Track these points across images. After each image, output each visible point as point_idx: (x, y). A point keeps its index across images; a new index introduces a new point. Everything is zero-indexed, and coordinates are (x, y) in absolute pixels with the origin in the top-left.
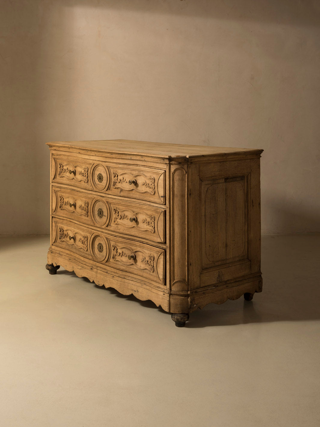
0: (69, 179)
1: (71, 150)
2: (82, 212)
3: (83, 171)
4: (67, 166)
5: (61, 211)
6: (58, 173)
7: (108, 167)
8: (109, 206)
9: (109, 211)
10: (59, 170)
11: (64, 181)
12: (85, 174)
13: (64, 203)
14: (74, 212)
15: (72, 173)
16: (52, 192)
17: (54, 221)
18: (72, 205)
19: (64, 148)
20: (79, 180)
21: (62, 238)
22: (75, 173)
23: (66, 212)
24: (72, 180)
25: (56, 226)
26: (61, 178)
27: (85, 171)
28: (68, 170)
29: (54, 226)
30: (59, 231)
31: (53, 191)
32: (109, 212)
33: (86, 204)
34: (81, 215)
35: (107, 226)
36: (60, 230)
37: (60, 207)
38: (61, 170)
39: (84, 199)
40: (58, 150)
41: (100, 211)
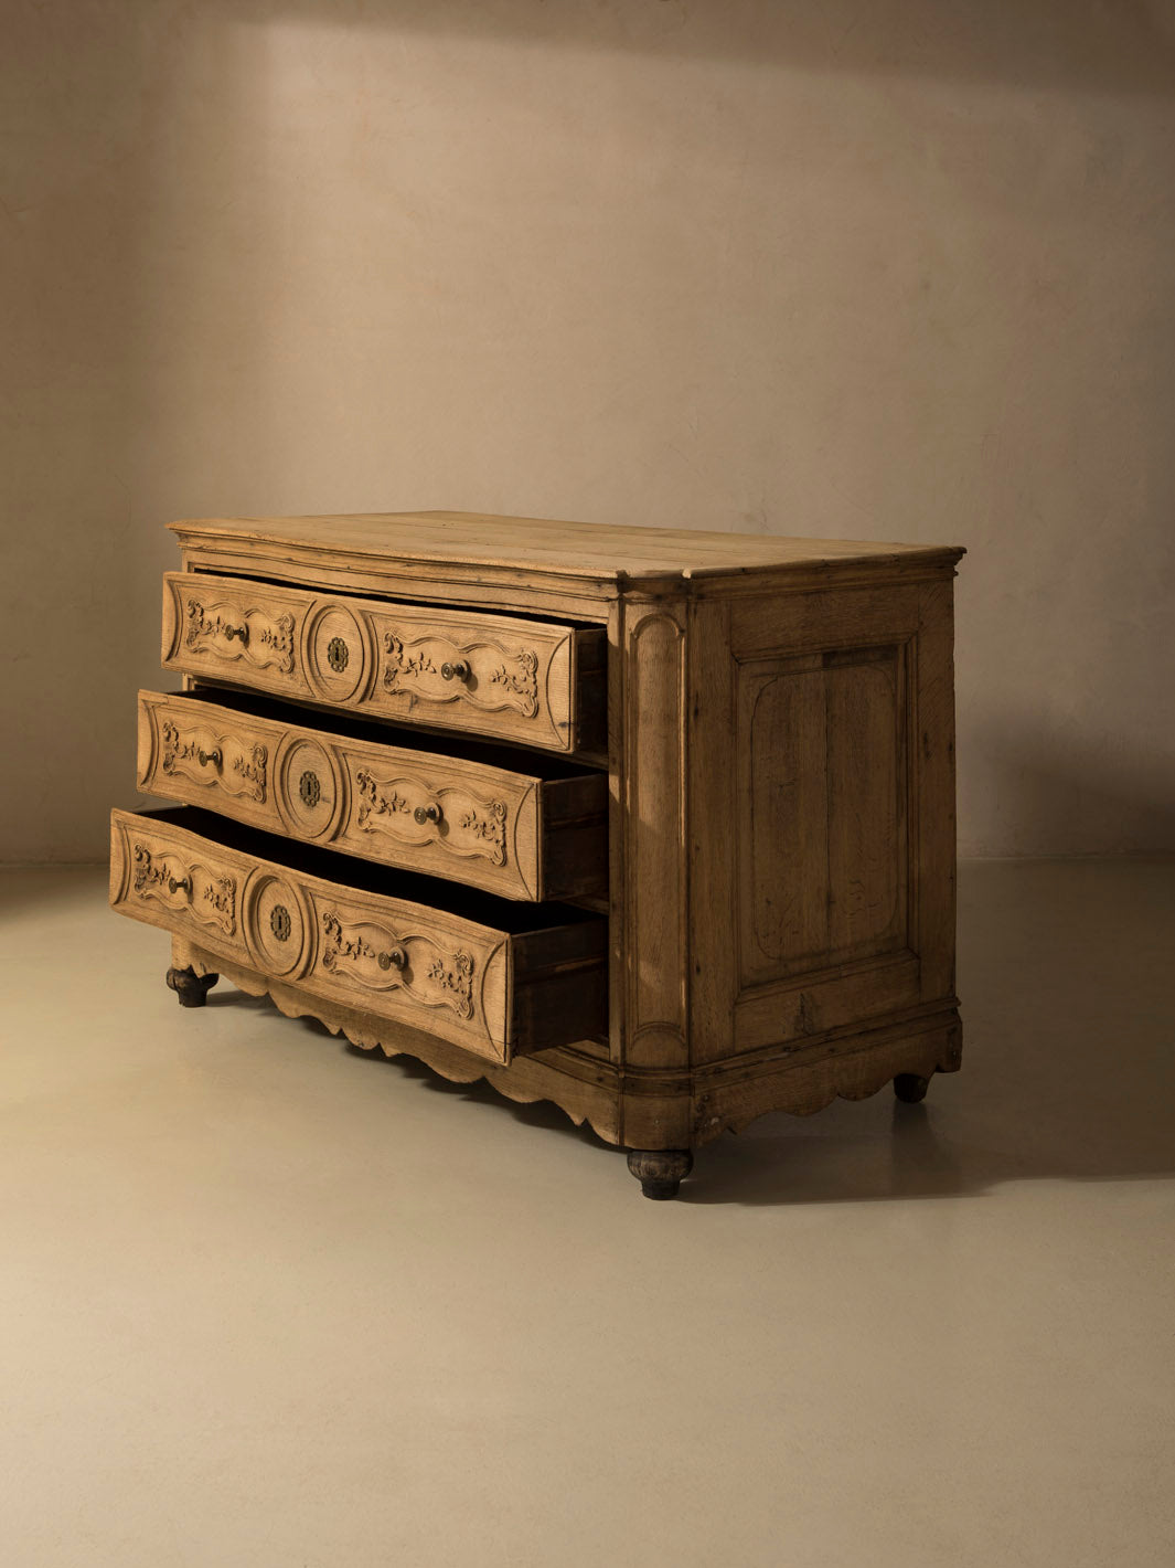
0: (224, 660)
1: (258, 550)
2: (244, 785)
3: (275, 630)
4: (218, 612)
5: (168, 779)
6: (185, 636)
7: (368, 615)
8: (339, 762)
9: (339, 780)
10: (187, 625)
11: (207, 666)
12: (283, 639)
13: (182, 749)
14: (215, 783)
15: (237, 637)
17: (118, 822)
18: (210, 758)
19: (233, 544)
20: (262, 663)
21: (146, 884)
22: (245, 636)
23: (185, 783)
24: (234, 663)
25: (123, 841)
26: (193, 656)
27: (282, 628)
28: (220, 627)
29: (117, 841)
30: (133, 860)
32: (340, 787)
33: (259, 756)
34: (240, 796)
35: (334, 838)
36: (138, 856)
37: (166, 765)
38: (194, 623)
39: (251, 736)
40: (212, 552)
41: (309, 783)
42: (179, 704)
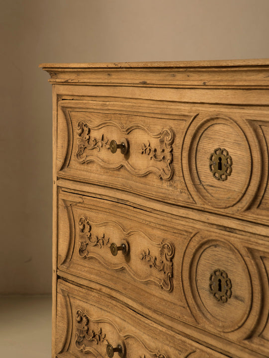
0: (106, 169)
1: (115, 78)
2: (151, 275)
3: (155, 143)
4: (102, 131)
5: (82, 262)
6: (75, 150)
7: (257, 125)
8: (257, 265)
9: (256, 282)
10: (77, 141)
11: (93, 175)
12: (163, 151)
13: (94, 239)
14: (123, 269)
15: (119, 150)
16: (58, 207)
17: (63, 291)
18: (119, 248)
19: (93, 76)
20: (143, 172)
21: (85, 342)
22: (126, 150)
23: (97, 266)
24: (116, 172)
25: (67, 305)
26: (82, 167)
27: (162, 142)
28: (104, 142)
29: (61, 304)
30: (74, 321)
31: (61, 202)
32: (257, 289)
33: (166, 251)
34: (147, 283)
35: (249, 337)
36: (79, 319)
37: (81, 251)
38: (82, 140)
39: (158, 233)
40: (75, 84)
41: (220, 281)
42: (92, 203)
